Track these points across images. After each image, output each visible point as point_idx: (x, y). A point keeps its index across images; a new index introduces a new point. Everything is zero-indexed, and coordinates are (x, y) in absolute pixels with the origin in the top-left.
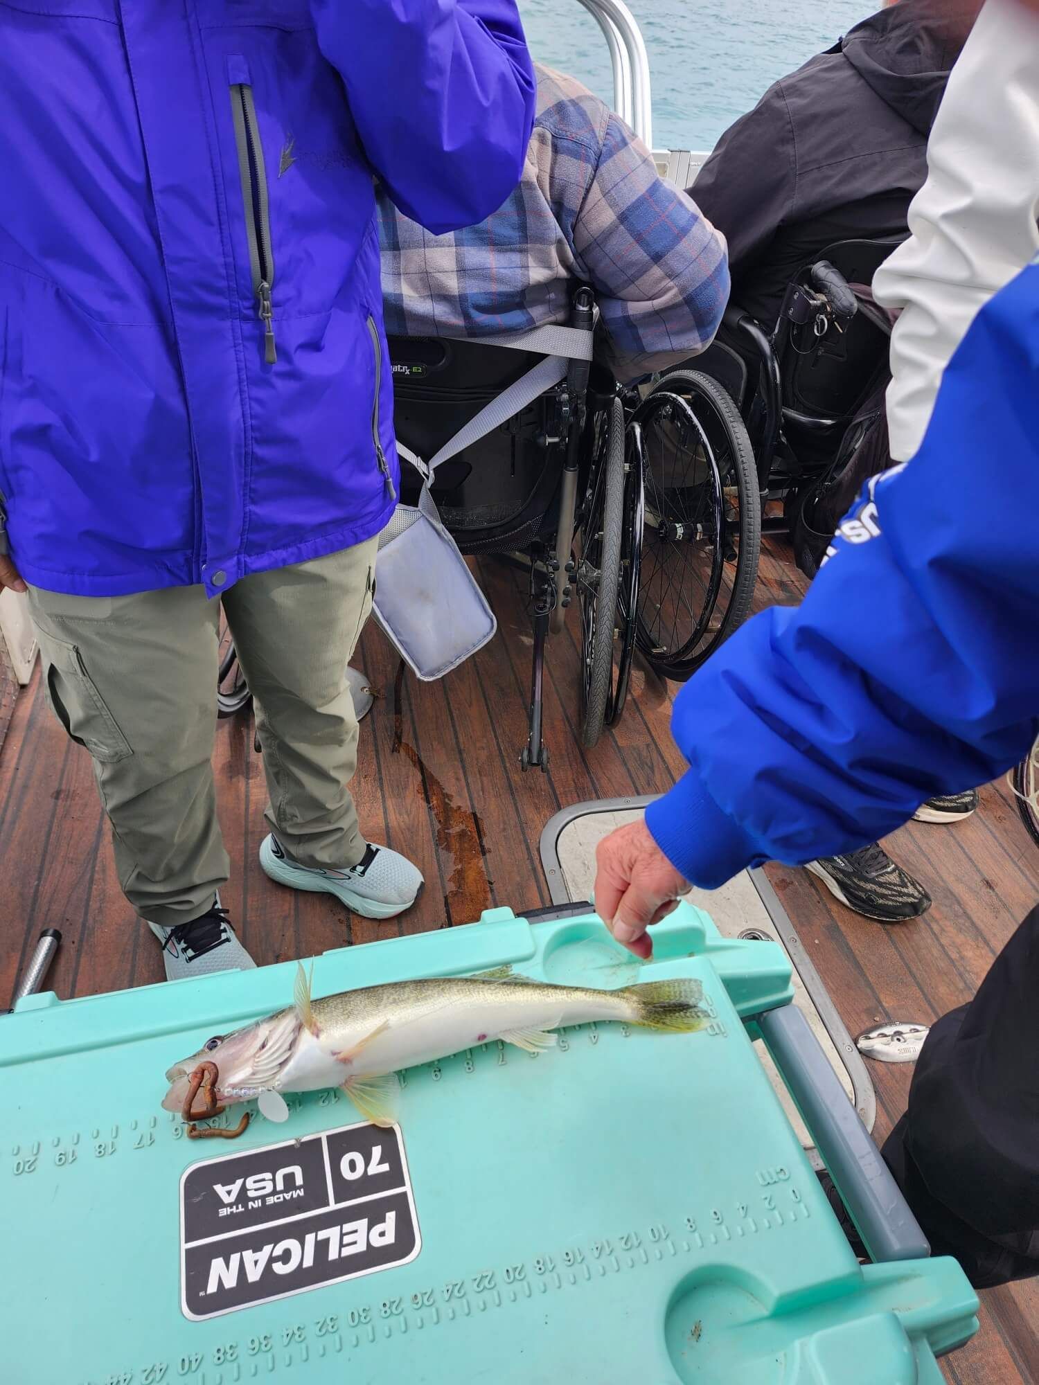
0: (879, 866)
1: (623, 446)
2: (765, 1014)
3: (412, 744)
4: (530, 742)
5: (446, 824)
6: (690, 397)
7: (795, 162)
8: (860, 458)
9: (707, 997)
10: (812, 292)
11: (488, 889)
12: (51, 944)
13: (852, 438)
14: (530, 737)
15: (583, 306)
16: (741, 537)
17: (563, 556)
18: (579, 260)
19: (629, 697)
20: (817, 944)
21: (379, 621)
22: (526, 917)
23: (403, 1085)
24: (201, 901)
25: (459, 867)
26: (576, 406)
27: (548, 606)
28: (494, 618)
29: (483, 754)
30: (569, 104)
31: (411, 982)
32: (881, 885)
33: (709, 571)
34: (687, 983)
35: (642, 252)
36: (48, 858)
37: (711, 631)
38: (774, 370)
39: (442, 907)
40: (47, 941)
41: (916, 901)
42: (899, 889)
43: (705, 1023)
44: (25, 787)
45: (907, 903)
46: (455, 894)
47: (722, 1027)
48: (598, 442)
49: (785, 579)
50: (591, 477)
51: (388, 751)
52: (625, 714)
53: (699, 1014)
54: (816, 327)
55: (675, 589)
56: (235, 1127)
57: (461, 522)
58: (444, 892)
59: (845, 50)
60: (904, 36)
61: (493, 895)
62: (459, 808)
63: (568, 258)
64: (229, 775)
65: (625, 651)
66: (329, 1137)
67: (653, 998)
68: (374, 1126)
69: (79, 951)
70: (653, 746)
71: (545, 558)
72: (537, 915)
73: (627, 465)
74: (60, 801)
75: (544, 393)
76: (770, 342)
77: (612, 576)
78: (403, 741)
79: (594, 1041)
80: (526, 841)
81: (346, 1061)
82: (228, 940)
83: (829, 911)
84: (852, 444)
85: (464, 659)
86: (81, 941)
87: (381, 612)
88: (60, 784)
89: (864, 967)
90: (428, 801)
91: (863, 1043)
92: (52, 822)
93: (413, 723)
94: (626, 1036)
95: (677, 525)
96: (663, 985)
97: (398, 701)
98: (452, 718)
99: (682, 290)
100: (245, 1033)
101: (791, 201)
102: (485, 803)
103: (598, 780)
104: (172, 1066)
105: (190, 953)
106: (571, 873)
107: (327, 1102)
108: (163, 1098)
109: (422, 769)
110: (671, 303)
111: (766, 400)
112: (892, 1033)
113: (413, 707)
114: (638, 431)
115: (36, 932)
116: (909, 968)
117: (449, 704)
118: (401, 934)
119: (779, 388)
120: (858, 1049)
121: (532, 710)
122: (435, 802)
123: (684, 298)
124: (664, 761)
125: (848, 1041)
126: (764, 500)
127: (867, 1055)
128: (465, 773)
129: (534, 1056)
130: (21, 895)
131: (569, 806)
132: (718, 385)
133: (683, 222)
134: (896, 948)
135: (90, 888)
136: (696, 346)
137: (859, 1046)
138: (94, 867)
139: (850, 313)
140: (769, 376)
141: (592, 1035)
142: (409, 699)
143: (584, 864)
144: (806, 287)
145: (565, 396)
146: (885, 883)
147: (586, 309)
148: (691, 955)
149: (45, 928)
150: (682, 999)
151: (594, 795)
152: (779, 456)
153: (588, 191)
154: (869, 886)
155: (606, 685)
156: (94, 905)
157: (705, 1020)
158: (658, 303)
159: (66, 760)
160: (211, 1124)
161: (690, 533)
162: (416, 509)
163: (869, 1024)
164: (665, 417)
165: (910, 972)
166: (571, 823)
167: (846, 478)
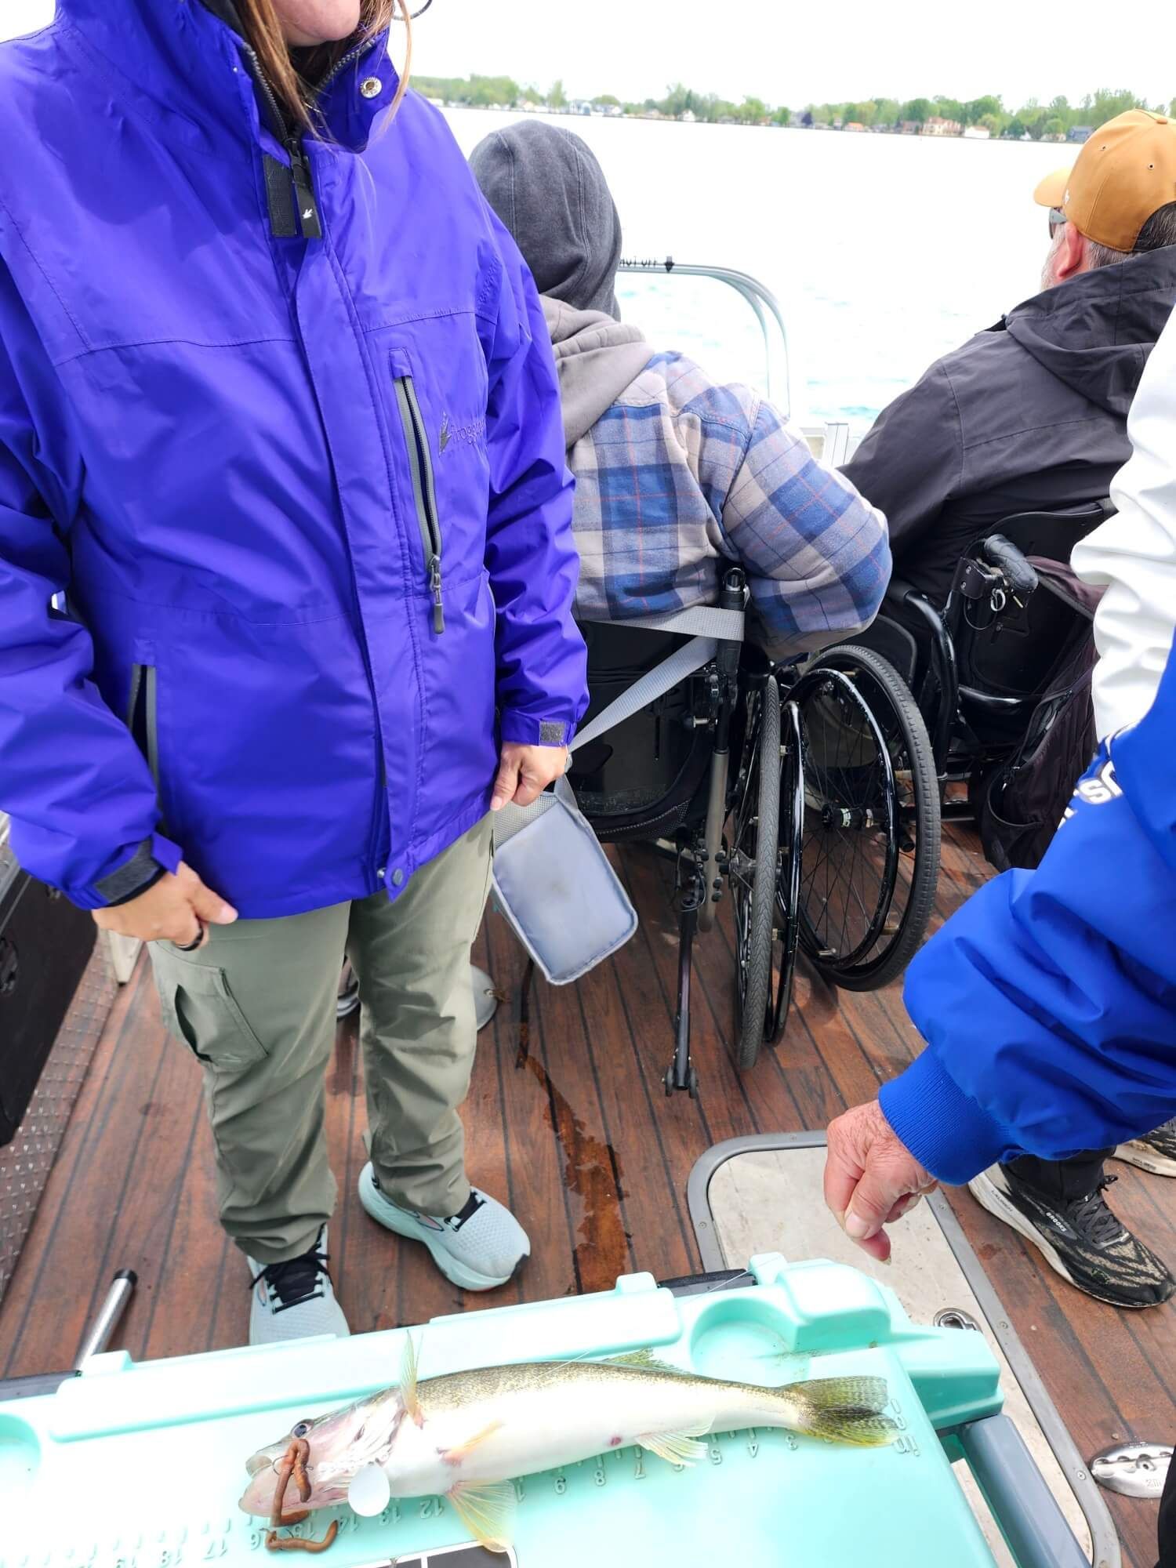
0: (1108, 1235)
1: (779, 728)
2: (968, 1426)
3: (539, 1059)
4: (676, 1060)
5: (576, 1160)
6: (853, 673)
7: (961, 437)
8: (1052, 740)
9: (895, 1404)
10: (987, 566)
11: (626, 1244)
12: (126, 1288)
13: (1042, 718)
14: (676, 1055)
15: (734, 587)
16: (918, 823)
17: (713, 843)
18: (728, 540)
19: (792, 1009)
20: (1034, 1332)
21: (506, 915)
22: (670, 1287)
23: (520, 1497)
24: (297, 1239)
25: (591, 1213)
26: (726, 686)
27: (696, 900)
28: (635, 913)
29: (621, 1074)
30: (719, 391)
31: (532, 1364)
32: (1112, 1259)
33: (882, 862)
34: (868, 1382)
35: (794, 531)
36: (130, 1186)
37: (888, 933)
38: (947, 647)
39: (570, 1264)
40: (121, 1284)
41: (1158, 1283)
42: (1135, 1265)
43: (891, 1436)
44: (113, 1099)
45: (1146, 1285)
46: (585, 1248)
47: (913, 1444)
48: (751, 721)
49: (974, 872)
50: (744, 755)
51: (512, 1067)
52: (789, 1029)
53: (884, 1423)
54: (992, 602)
55: (845, 881)
56: (320, 1537)
57: (600, 807)
58: (573, 1245)
59: (1008, 328)
60: (1072, 313)
61: (631, 1252)
62: (592, 1139)
63: (717, 538)
64: (334, 1090)
65: (785, 956)
66: (431, 1560)
67: (825, 1400)
68: (482, 1549)
69: (155, 1298)
70: (822, 1070)
71: (693, 846)
72: (684, 1285)
73: (783, 748)
74: (149, 1118)
75: (692, 674)
76: (941, 617)
77: (769, 869)
78: (530, 1054)
79: (753, 1453)
80: (670, 1184)
81: (454, 1462)
82: (321, 1294)
83: (1047, 1289)
84: (1043, 724)
85: (599, 960)
86: (158, 1286)
87: (510, 906)
88: (151, 1097)
89: (1095, 1364)
90: (556, 1128)
91: (1099, 1469)
92: (138, 1141)
93: (541, 1033)
94: (794, 1449)
95: (844, 811)
96: (838, 1384)
97: (524, 1005)
98: (586, 1029)
99: (838, 569)
100: (338, 1418)
101: (959, 475)
102: (623, 1133)
103: (757, 1109)
104: (254, 1453)
105: (278, 1302)
106: (726, 1227)
107: (429, 1513)
108: (242, 1496)
109: (551, 1090)
110: (826, 582)
111: (939, 678)
112: (1137, 1457)
113: (542, 1013)
114: (795, 710)
115: (110, 1273)
116: (1154, 1368)
117: (582, 1011)
118: (521, 1302)
119: (955, 666)
120: (1094, 1477)
121: (678, 1022)
122: (564, 1131)
123: (841, 578)
124: (836, 1088)
125: (1080, 1465)
126: (942, 785)
127: (1105, 1485)
128: (599, 1095)
129: (678, 1468)
130: (97, 1226)
131: (722, 1141)
132: (885, 661)
133: (838, 503)
134: (1135, 1340)
135: (173, 1222)
136: (855, 626)
137: (1094, 1472)
138: (178, 1197)
139: (1030, 587)
140: (942, 654)
141: (751, 1446)
142: (537, 1004)
143: (742, 1216)
144: (979, 561)
145: (714, 677)
146: (1117, 1257)
147: (736, 589)
148: (873, 1345)
149: (120, 1268)
150: (862, 1403)
151: (753, 1129)
152: (957, 737)
153: (737, 473)
154: (1097, 1260)
155: (764, 995)
156: (176, 1242)
157: (891, 1432)
158: (812, 582)
159: (159, 1069)
160: (294, 1533)
161: (859, 820)
162: (551, 794)
163: (1106, 1443)
164: (826, 693)
165: (1156, 1374)
166: (726, 1163)
167: (1038, 762)
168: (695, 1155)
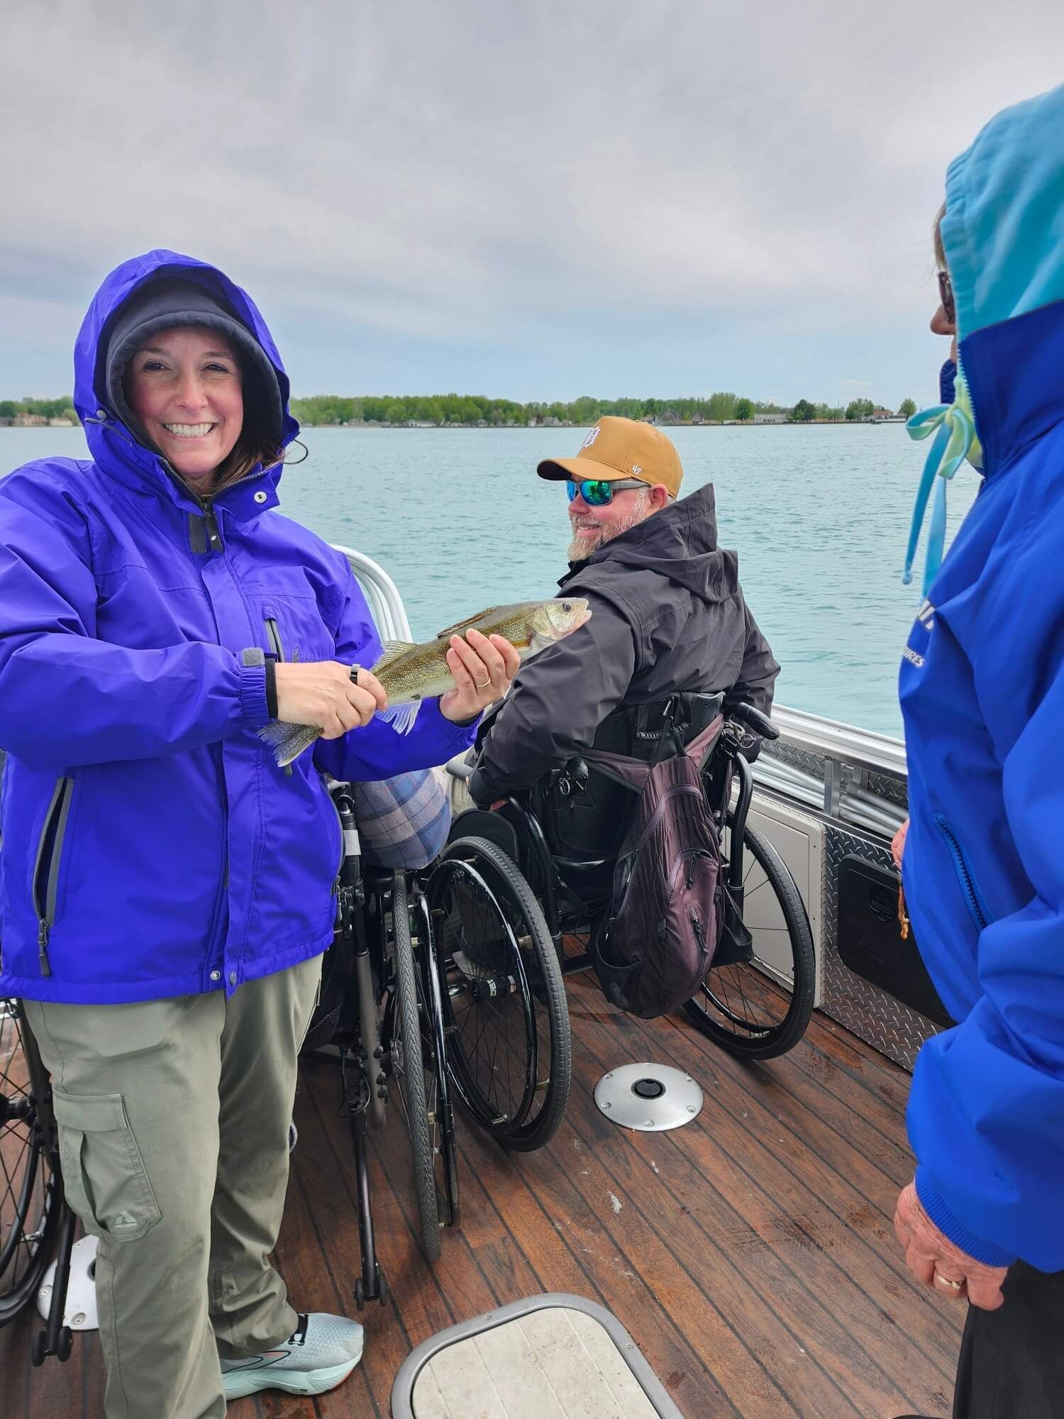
6: (474, 860)
8: (633, 891)
13: (621, 875)
15: (345, 811)
17: (371, 1041)
27: (365, 1101)
37: (541, 1088)
38: (535, 826)
54: (561, 789)
65: (445, 1136)
70: (509, 1240)
71: (355, 1047)
73: (414, 940)
84: (624, 879)
95: (489, 982)
103: (452, 1298)
114: (424, 903)
119: (544, 842)
121: (362, 1230)
124: (523, 1255)
131: (422, 1342)
132: (494, 845)
140: (532, 833)
147: (347, 813)
151: (450, 1320)
152: (564, 899)
161: (503, 988)
166: (427, 1364)
167: (627, 911)
168: (395, 1365)
